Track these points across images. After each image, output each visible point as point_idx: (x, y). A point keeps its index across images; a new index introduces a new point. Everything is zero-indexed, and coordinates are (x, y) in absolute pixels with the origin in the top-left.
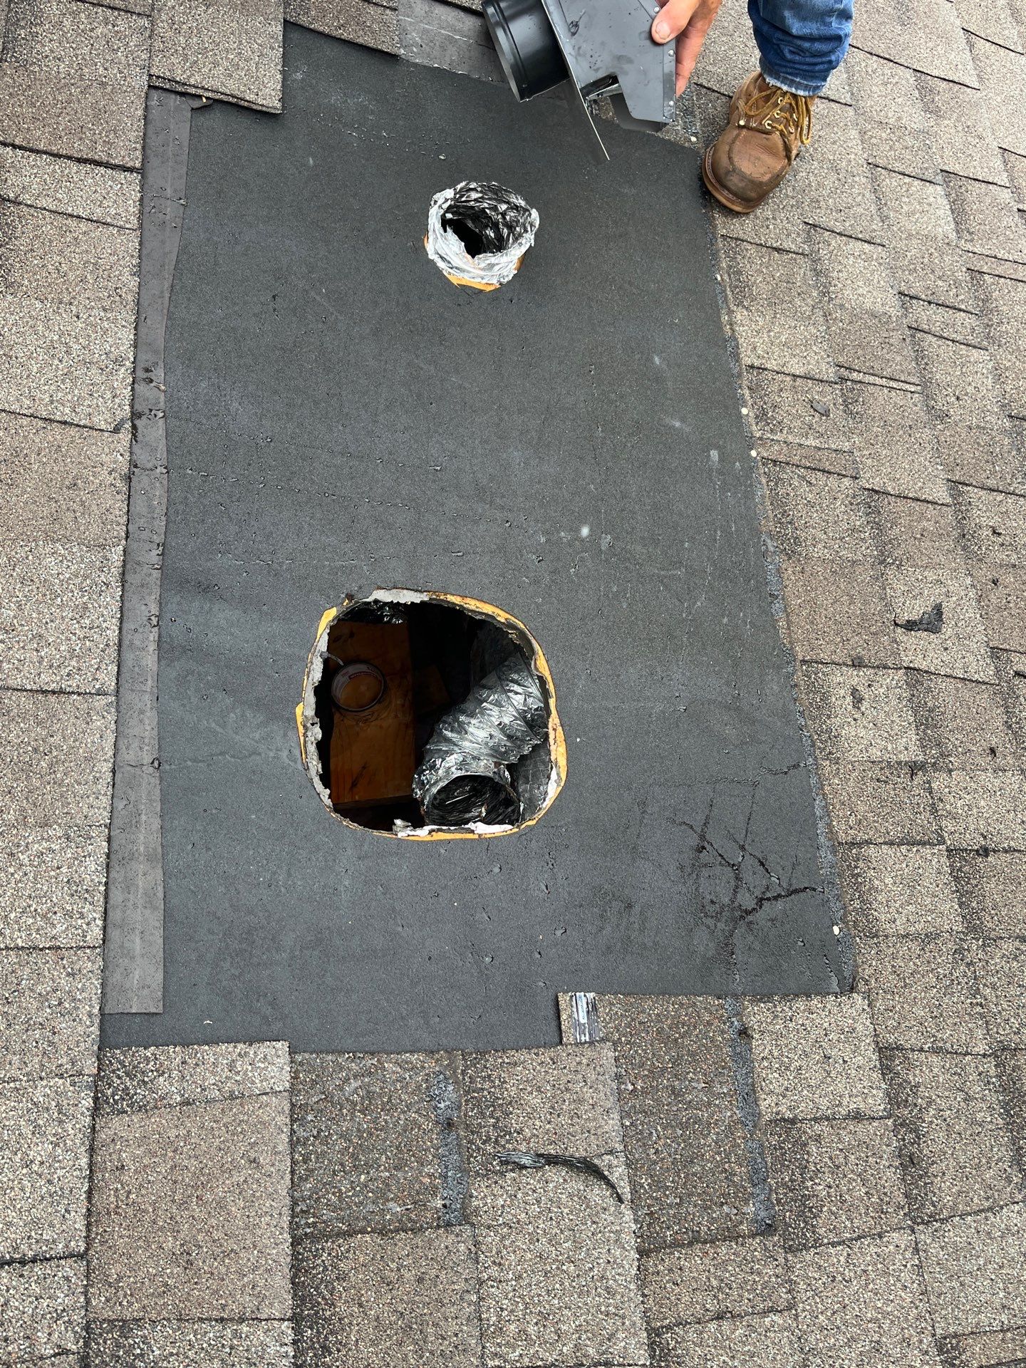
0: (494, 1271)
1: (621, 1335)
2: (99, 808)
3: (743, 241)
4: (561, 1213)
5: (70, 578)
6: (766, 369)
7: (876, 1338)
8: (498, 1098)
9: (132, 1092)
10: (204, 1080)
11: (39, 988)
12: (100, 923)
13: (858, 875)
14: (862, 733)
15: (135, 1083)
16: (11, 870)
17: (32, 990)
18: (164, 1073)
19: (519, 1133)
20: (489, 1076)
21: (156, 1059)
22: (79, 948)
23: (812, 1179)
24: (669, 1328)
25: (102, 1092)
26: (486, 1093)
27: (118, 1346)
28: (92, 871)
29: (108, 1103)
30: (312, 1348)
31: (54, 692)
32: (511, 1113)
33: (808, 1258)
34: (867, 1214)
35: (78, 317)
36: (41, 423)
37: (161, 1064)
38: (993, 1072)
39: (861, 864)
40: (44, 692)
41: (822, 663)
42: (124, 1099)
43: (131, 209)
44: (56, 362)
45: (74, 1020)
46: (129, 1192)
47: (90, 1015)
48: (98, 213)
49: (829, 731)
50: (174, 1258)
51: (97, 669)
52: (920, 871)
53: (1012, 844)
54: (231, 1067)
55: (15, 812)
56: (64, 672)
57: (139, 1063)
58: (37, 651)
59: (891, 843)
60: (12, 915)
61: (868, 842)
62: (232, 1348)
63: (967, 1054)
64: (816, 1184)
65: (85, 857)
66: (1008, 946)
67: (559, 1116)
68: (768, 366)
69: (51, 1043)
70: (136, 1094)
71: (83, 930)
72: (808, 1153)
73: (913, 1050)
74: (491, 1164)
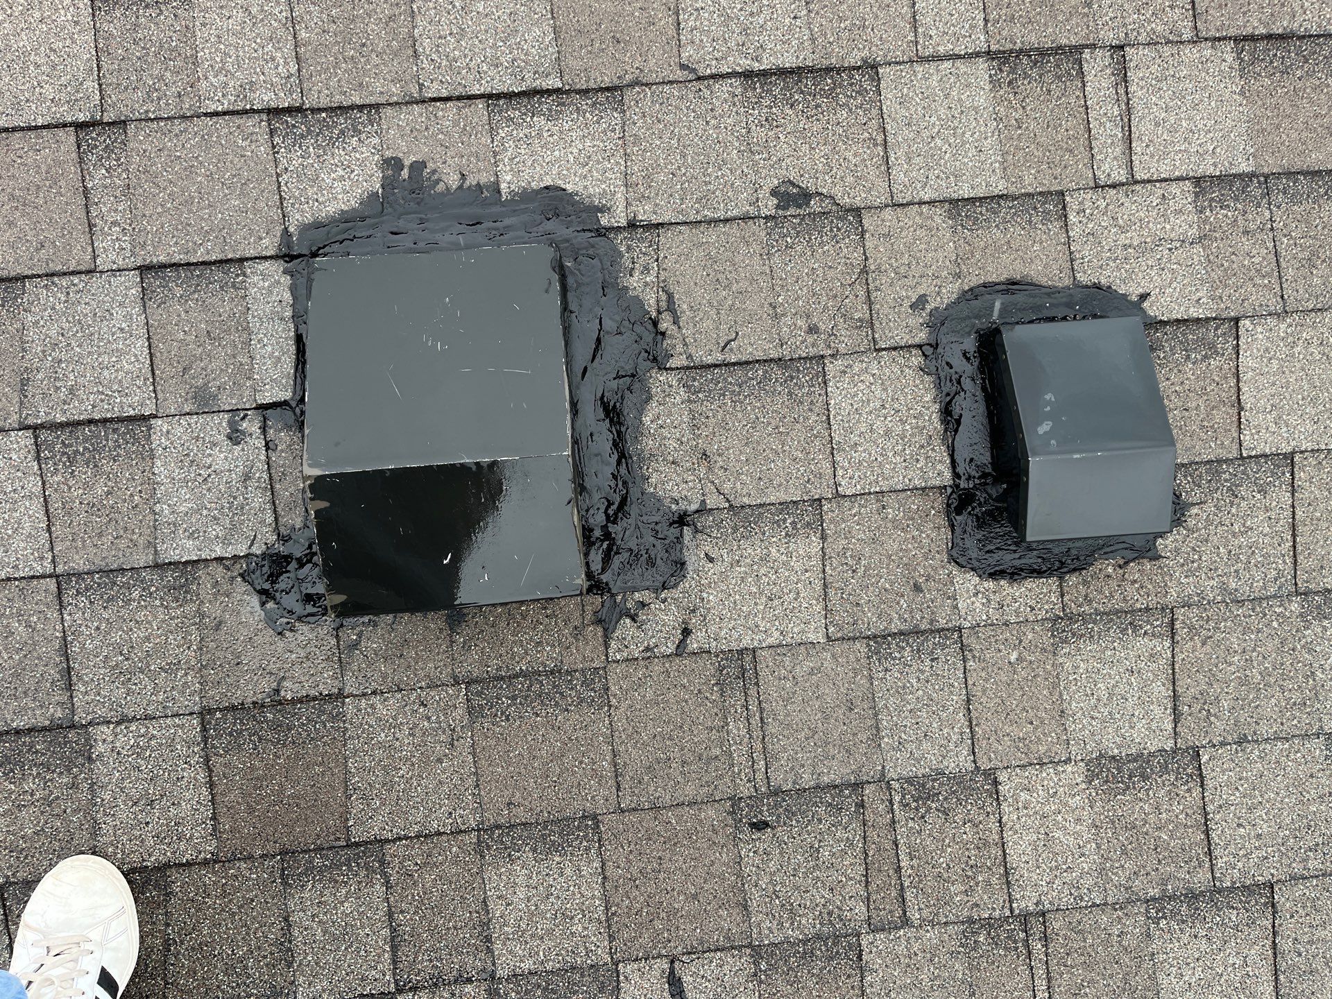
12: (220, 109)
15: (101, 153)
18: (109, 173)
21: (119, 166)
25: (94, 130)
28: (264, 98)
29: (86, 135)
31: (415, 51)
37: (115, 170)
40: (414, 44)
42: (88, 146)
44: (739, 6)
45: (143, 101)
46: (21, 158)
47: (147, 112)
51: (441, 81)
55: (309, 37)
56: (434, 56)
57: (115, 154)
61: (388, 884)
65: (274, 91)
69: (126, 88)
70: (93, 154)
71: (213, 97)
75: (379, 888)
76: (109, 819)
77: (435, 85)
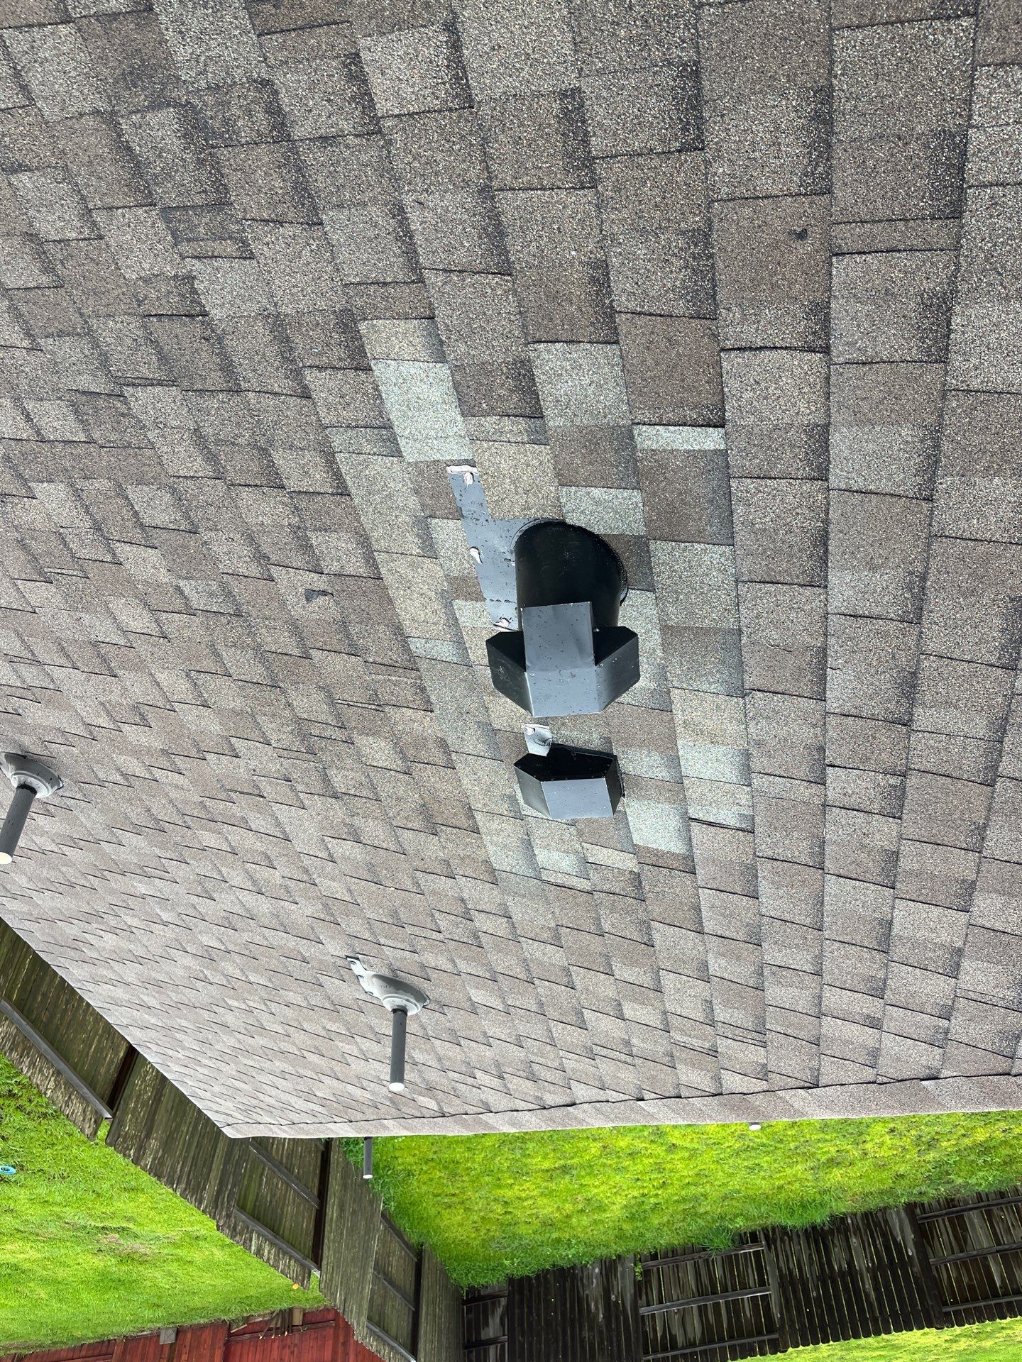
1: (440, 284)
4: (480, 341)
5: (766, 629)
12: (732, 488)
17: (762, 460)
22: (741, 477)
24: (413, 282)
27: (700, 307)
28: (739, 510)
30: (604, 295)
31: (768, 583)
52: (300, 480)
55: (779, 534)
56: (763, 591)
58: (777, 600)
65: (743, 515)
71: (740, 485)
75: (330, 491)
76: (328, 377)
77: (745, 589)
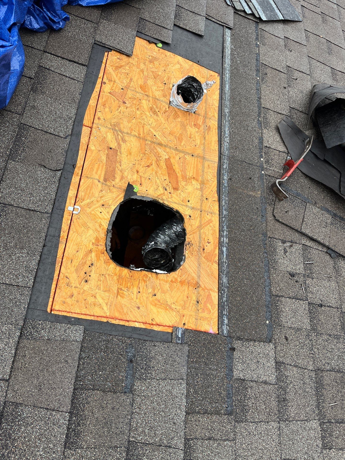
0: (138, 410)
1: (176, 438)
2: (39, 247)
3: (269, 110)
4: (163, 395)
5: (43, 178)
6: (271, 148)
7: (261, 455)
8: (148, 356)
9: (33, 333)
10: (56, 333)
11: (10, 297)
12: (33, 280)
13: (278, 306)
14: (286, 262)
15: (34, 331)
16: (9, 260)
17: (8, 297)
18: (44, 329)
19: (153, 368)
20: (146, 348)
21: (42, 325)
22: (25, 287)
23: (247, 400)
24: (192, 439)
25: (23, 332)
26: (144, 353)
27: (14, 411)
28: (34, 264)
29: (25, 335)
30: (74, 423)
31: (32, 210)
32: (152, 361)
33: (242, 425)
34: (264, 414)
35: (61, 104)
36: (44, 133)
37: (43, 327)
38: (314, 376)
39: (279, 303)
40: (30, 210)
41: (275, 239)
42: (30, 335)
43: (82, 76)
44: (52, 116)
45: (19, 308)
46: (26, 364)
47: (24, 308)
48: (72, 76)
49: (275, 260)
50: (36, 387)
51: (47, 206)
52: (298, 308)
53: (331, 304)
54: (65, 331)
55: (14, 243)
56: (37, 205)
57: (37, 325)
58: (30, 198)
59: (290, 298)
60: (7, 274)
61: (282, 296)
62: (49, 418)
63: (306, 369)
64: (248, 402)
65: (32, 260)
66: (325, 337)
67: (167, 364)
68: (272, 147)
69: (10, 314)
70: (34, 334)
71: (27, 282)
72: (247, 391)
73: (288, 365)
74: (143, 376)
